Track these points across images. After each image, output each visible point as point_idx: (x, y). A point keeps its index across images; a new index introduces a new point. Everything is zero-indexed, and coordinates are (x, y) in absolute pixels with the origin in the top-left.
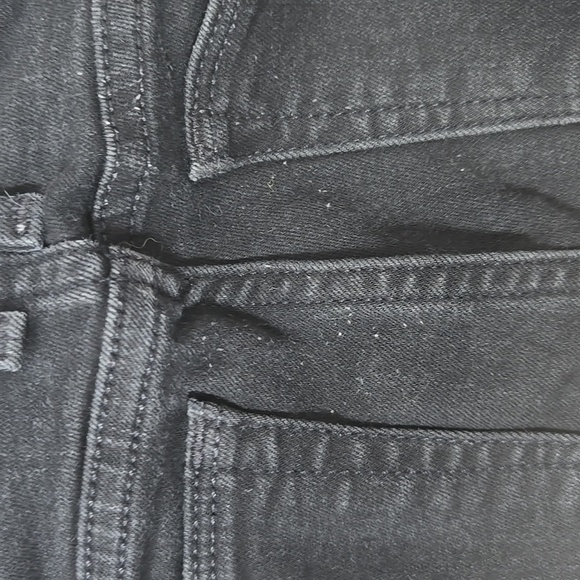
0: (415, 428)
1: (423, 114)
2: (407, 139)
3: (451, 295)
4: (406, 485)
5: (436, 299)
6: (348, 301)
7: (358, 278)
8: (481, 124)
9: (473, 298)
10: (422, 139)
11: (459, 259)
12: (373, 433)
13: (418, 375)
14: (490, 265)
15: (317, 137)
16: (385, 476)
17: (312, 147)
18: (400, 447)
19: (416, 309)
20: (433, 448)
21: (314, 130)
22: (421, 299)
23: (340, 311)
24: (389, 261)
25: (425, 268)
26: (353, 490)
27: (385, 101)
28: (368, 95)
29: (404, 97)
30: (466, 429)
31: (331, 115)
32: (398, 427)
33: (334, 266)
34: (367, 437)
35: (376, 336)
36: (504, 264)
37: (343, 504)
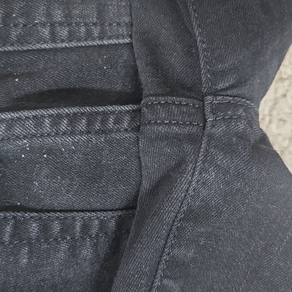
0: (71, 211)
1: (83, 29)
2: (74, 44)
3: (90, 131)
4: (64, 246)
5: (81, 133)
6: (25, 137)
7: (31, 122)
8: (118, 38)
9: (104, 132)
10: (83, 45)
11: (94, 109)
12: (44, 216)
13: (72, 179)
14: (113, 113)
15: (16, 39)
16: (51, 242)
17: (12, 45)
18: (62, 223)
19: (69, 139)
20: (82, 223)
21: (14, 34)
22: (72, 133)
23: (20, 144)
24: (51, 111)
25: (74, 115)
26: (30, 252)
27: (60, 19)
28: (49, 15)
29: (71, 18)
30: (102, 210)
31: (26, 26)
32: (61, 211)
33: (15, 115)
34: (40, 218)
35: (45, 156)
36: (120, 112)
37: (24, 261)
